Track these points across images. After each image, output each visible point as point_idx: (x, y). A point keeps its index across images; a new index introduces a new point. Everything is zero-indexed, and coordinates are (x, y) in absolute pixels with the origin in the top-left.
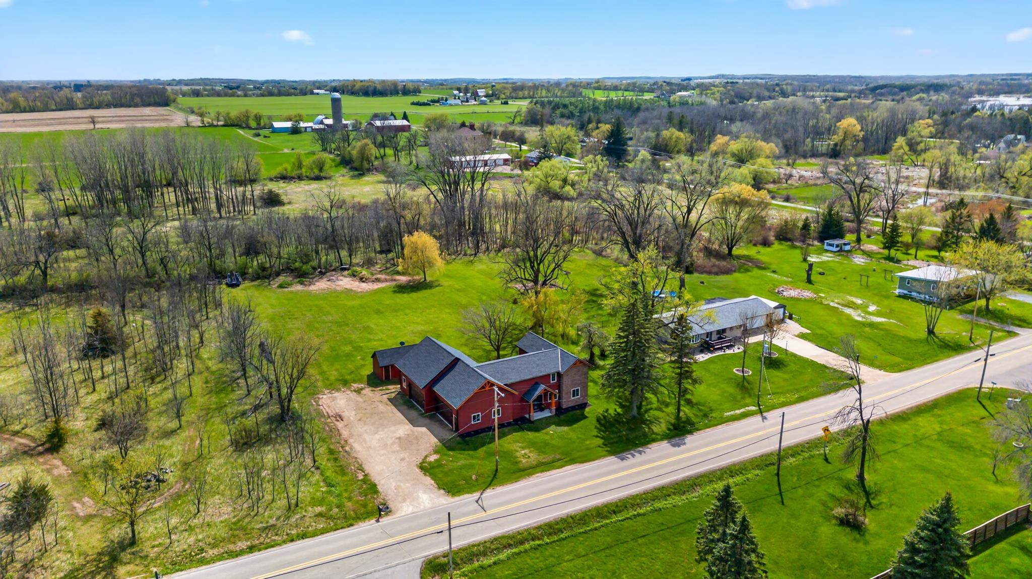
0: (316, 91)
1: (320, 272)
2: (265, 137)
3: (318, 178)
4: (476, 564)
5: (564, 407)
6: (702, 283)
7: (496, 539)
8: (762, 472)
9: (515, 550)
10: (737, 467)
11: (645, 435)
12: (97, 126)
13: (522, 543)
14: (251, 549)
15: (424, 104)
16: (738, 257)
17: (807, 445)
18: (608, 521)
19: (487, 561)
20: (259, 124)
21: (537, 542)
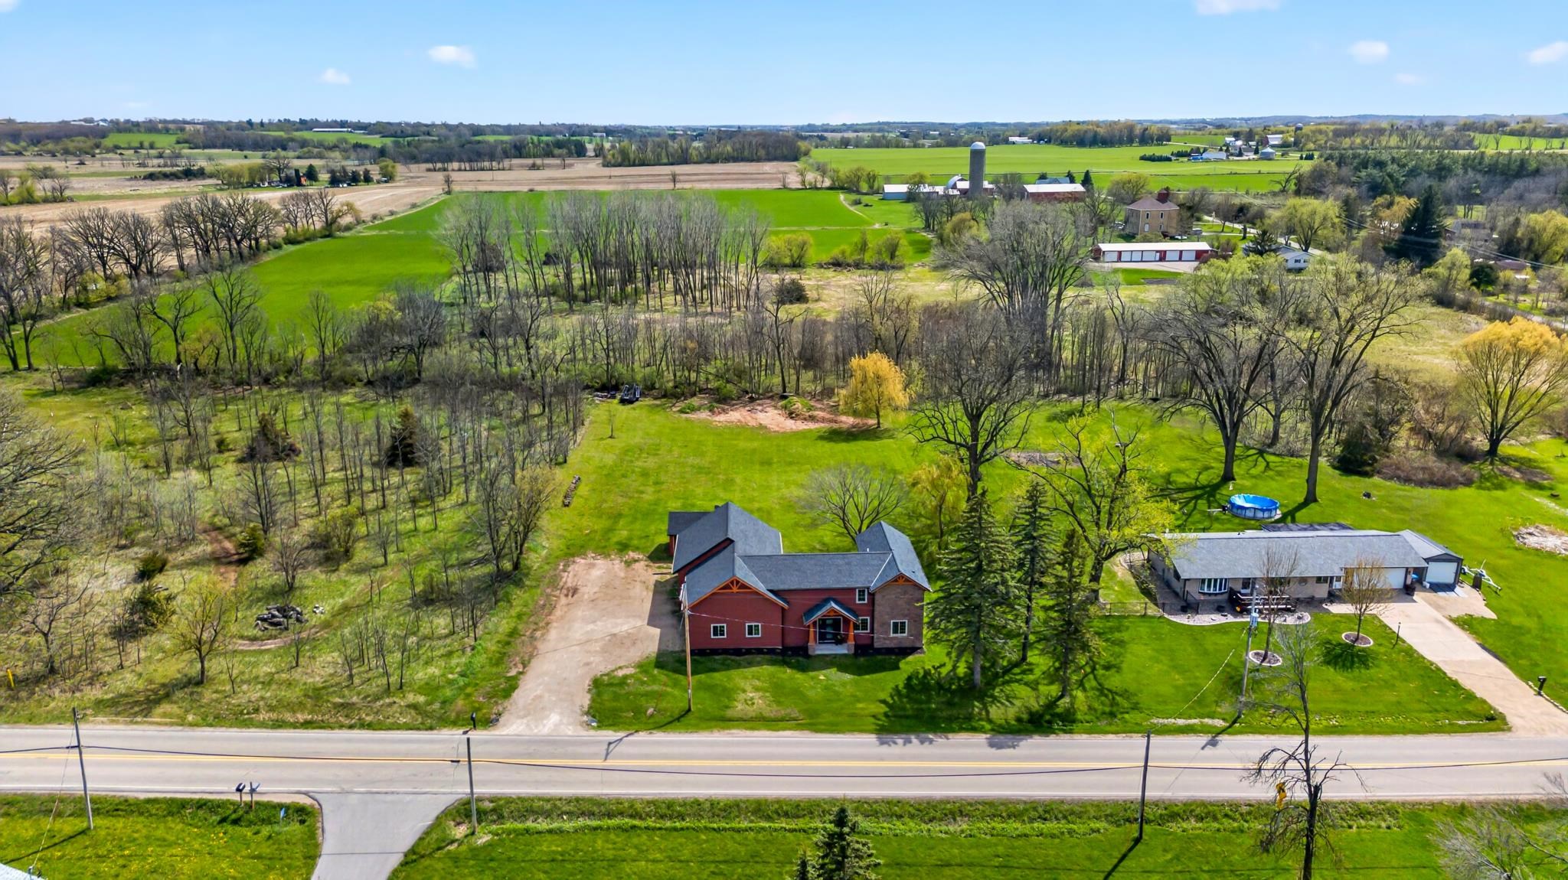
0: (1011, 139)
1: (751, 398)
2: (867, 205)
3: (882, 267)
4: (529, 824)
5: (877, 645)
6: (1368, 495)
7: (578, 800)
8: (1112, 828)
9: (595, 823)
10: (1066, 807)
11: (969, 718)
12: (678, 186)
13: (610, 815)
14: (307, 725)
15: (1161, 159)
16: (1506, 460)
17: (1245, 809)
18: (766, 825)
19: (543, 825)
20: (871, 187)
21: (636, 822)
